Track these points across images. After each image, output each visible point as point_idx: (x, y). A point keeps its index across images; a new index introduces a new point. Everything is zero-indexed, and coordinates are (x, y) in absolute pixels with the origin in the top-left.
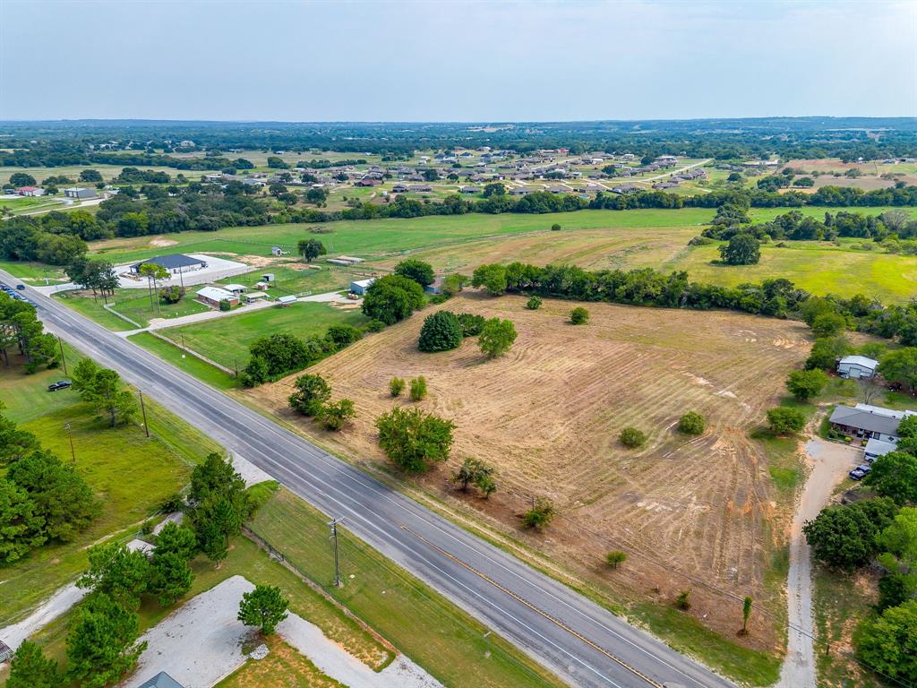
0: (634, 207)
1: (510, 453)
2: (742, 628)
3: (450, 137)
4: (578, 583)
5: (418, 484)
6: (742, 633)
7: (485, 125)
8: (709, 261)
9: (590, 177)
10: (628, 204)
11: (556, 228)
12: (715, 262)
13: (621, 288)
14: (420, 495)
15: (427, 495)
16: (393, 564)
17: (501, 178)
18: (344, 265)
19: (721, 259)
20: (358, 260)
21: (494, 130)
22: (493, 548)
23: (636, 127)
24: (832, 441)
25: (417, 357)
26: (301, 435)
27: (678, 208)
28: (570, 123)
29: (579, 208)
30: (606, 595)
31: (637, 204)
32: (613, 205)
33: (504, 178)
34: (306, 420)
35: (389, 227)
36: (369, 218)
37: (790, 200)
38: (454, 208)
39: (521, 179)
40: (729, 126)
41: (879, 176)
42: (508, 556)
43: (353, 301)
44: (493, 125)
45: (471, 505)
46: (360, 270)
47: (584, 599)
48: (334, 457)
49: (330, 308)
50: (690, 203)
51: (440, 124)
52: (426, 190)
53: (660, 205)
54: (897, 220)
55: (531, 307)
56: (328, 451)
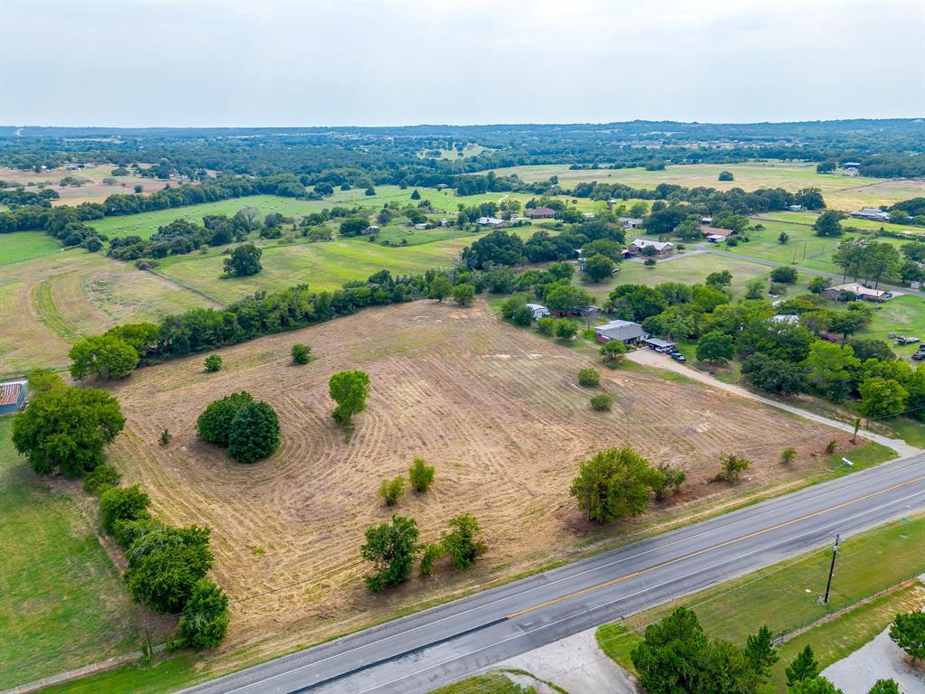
5: (635, 523)
6: (852, 442)
8: (215, 278)
41: (98, 183)
47: (823, 484)
48: (548, 572)
54: (249, 216)
55: (213, 368)
56: (531, 575)
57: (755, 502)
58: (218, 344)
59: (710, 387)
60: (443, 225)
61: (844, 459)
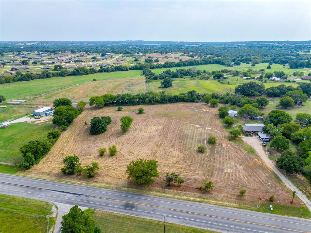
0: (114, 71)
1: (168, 166)
2: (292, 201)
3: (13, 47)
4: (238, 205)
5: (149, 189)
6: (292, 202)
7: (25, 42)
8: (158, 87)
9: (89, 61)
10: (112, 70)
11: (94, 80)
12: (160, 87)
13: (147, 99)
14: (154, 193)
15: (157, 192)
16: (175, 224)
17: (56, 63)
18: (17, 104)
19: (161, 86)
20: (23, 101)
21: (30, 44)
22: (200, 203)
23: (86, 43)
24: (248, 136)
25: (93, 138)
26: (78, 184)
27: (128, 70)
28: (59, 42)
29: (96, 72)
30: (248, 206)
31: (115, 70)
32: (107, 71)
33: (57, 63)
34: (73, 176)
35: (21, 85)
36: (9, 82)
37: (158, 66)
38: (45, 75)
39: (64, 63)
40: (116, 43)
41: (173, 58)
42: (209, 205)
43: (39, 119)
44: (29, 42)
45: (177, 190)
46: (29, 105)
47: (244, 210)
48: (104, 189)
49: (29, 124)
50: (132, 69)
51: (3, 42)
52: (27, 69)
53: (122, 70)
54: (193, 70)
55: (119, 110)
56: (99, 187)
57: (202, 202)
58: (129, 104)
59: (259, 158)
60: (255, 78)
61: (271, 206)
